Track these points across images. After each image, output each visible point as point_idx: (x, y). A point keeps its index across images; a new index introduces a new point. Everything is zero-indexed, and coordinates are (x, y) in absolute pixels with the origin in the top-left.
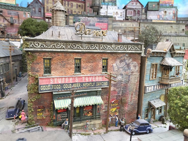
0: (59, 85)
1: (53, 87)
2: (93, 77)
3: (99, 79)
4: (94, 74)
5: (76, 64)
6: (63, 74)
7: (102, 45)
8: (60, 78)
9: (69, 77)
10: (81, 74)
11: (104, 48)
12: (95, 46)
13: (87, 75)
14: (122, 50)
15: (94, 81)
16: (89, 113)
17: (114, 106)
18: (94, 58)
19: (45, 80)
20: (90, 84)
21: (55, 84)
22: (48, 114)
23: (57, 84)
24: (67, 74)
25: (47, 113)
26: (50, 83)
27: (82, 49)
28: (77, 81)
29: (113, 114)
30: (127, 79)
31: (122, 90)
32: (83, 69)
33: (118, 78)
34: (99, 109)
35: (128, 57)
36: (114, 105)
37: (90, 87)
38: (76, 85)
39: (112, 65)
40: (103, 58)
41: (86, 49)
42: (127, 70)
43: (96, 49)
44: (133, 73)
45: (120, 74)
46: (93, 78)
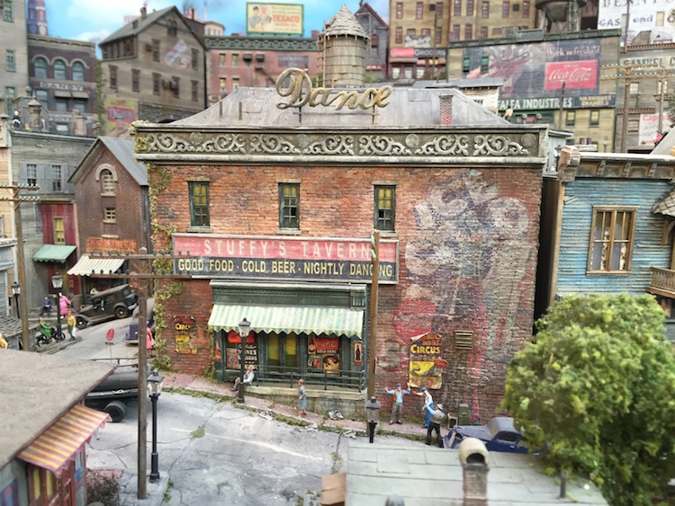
0: (230, 261)
1: (211, 265)
2: (339, 244)
3: (359, 254)
4: (346, 235)
5: (287, 201)
6: (245, 229)
7: (367, 137)
8: (230, 239)
9: (258, 240)
10: (299, 232)
11: (376, 146)
12: (343, 143)
13: (319, 236)
14: (451, 155)
15: (341, 257)
16: (330, 361)
17: (423, 354)
18: (344, 181)
19: (191, 241)
20: (328, 267)
21: (218, 258)
22: (204, 341)
23: (223, 258)
24: (255, 230)
25: (201, 339)
26: (204, 252)
27: (298, 154)
28: (282, 255)
29: (419, 382)
30: (479, 262)
31: (457, 301)
32: (305, 216)
33: (437, 254)
34: (361, 355)
35: (478, 181)
36: (421, 350)
37: (328, 276)
38: (280, 267)
39: (410, 206)
40: (378, 183)
41: (312, 154)
42: (477, 230)
43: (345, 151)
44: (506, 242)
45: (445, 243)
46: (339, 250)
